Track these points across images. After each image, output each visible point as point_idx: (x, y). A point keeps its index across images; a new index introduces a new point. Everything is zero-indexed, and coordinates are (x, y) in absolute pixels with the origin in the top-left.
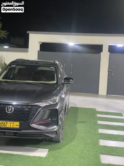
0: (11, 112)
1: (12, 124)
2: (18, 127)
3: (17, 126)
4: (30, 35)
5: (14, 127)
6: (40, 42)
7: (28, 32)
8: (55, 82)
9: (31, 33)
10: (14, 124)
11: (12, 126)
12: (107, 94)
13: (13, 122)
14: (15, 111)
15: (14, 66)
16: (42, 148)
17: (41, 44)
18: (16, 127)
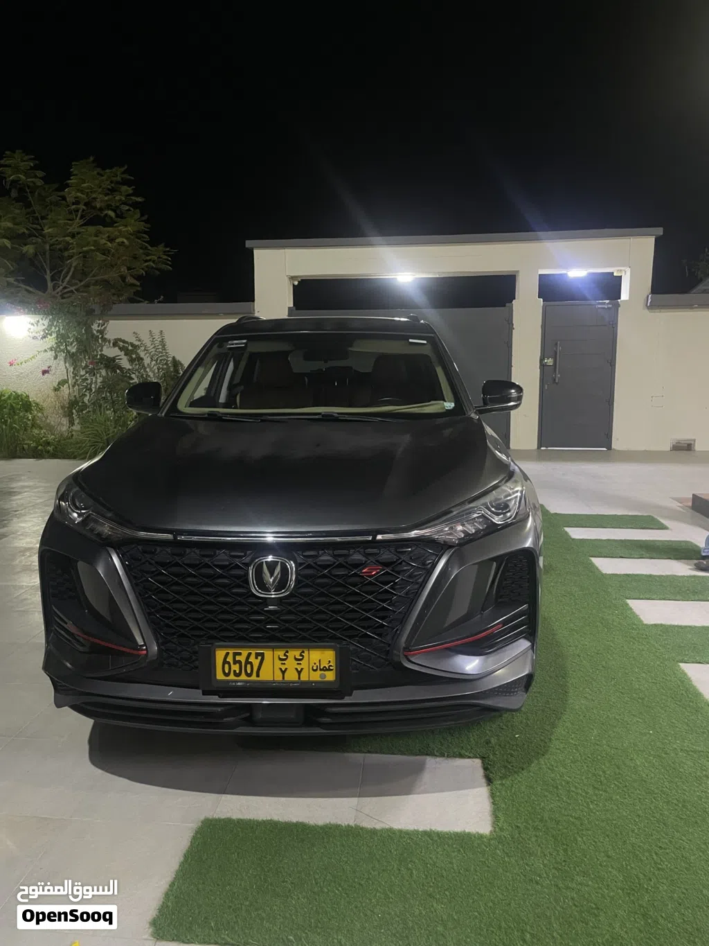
0: (284, 593)
1: (291, 664)
2: (330, 676)
3: (325, 669)
4: (256, 252)
5: (304, 677)
6: (292, 278)
7: (248, 244)
8: (450, 405)
9: (260, 247)
10: (304, 663)
11: (291, 676)
12: (540, 446)
13: (297, 653)
14: (306, 586)
15: (236, 343)
16: (442, 755)
17: (296, 283)
18: (316, 676)
